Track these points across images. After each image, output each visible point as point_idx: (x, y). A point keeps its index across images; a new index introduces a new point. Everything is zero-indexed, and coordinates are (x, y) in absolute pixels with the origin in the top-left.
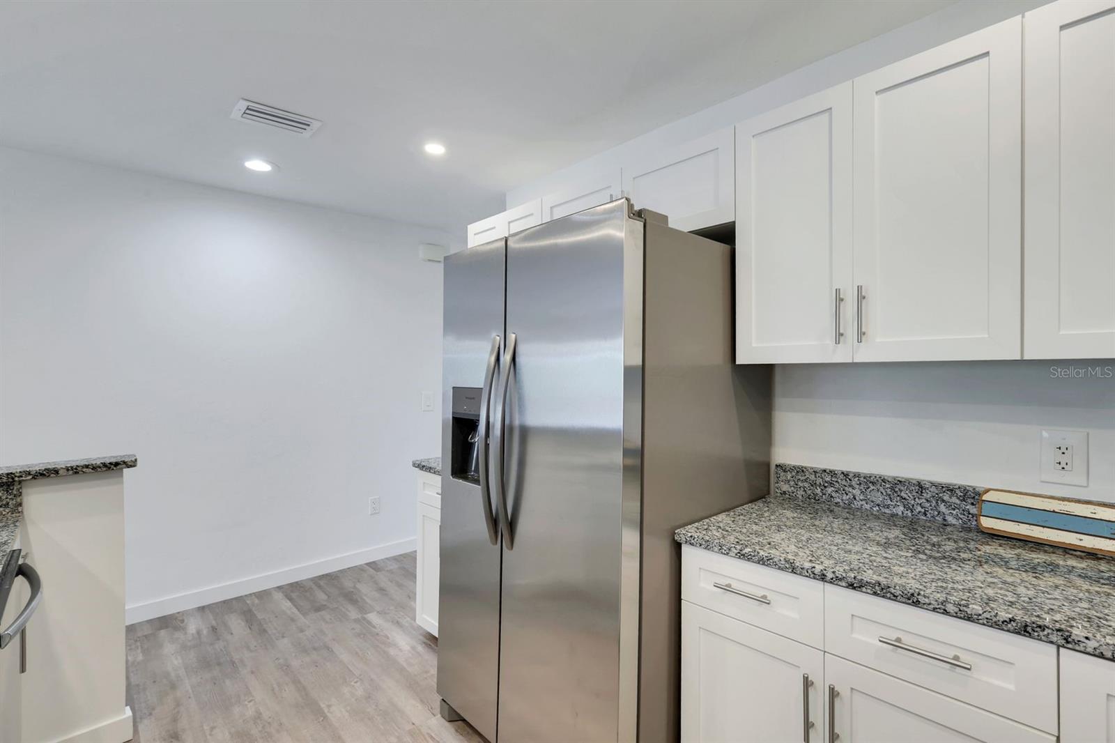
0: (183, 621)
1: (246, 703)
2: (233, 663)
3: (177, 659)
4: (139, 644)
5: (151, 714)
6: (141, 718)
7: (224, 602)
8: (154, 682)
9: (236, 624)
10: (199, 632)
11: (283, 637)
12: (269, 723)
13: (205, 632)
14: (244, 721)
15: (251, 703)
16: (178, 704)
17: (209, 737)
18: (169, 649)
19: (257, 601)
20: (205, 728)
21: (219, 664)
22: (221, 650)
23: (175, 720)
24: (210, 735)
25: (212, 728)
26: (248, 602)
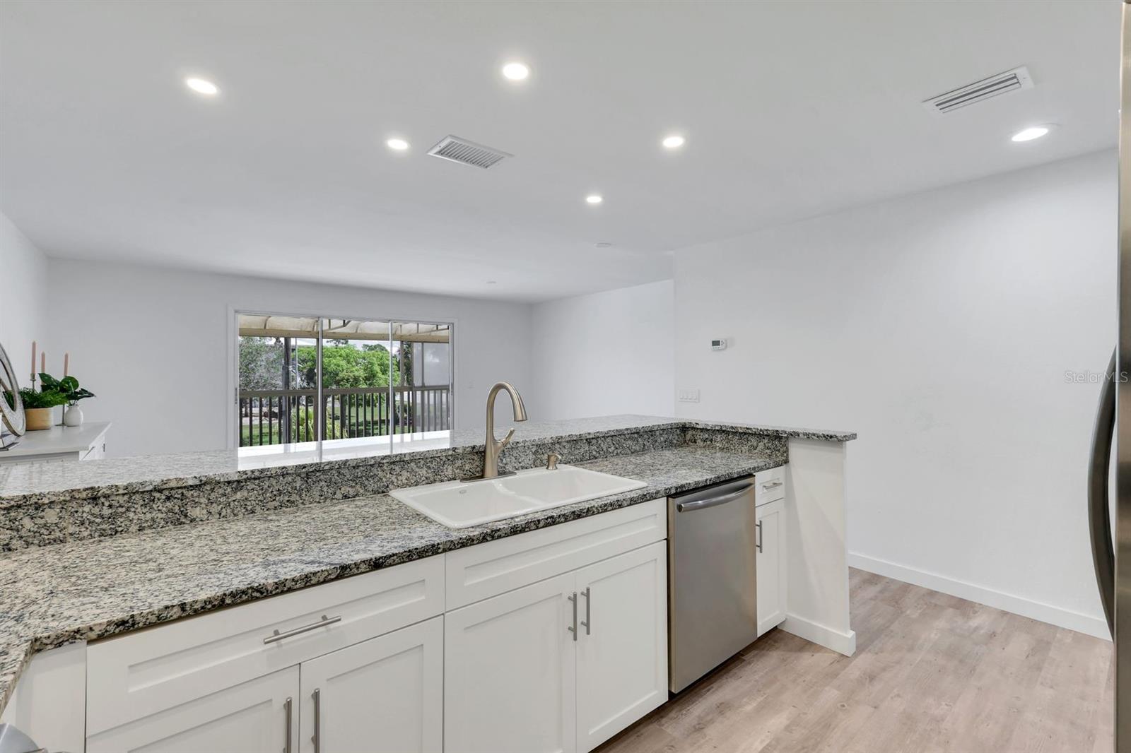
0: (975, 612)
1: (944, 703)
2: (974, 669)
3: (936, 634)
4: (925, 606)
5: (877, 653)
6: (869, 651)
7: (1032, 621)
8: (904, 637)
9: (1019, 645)
10: (976, 629)
11: (1052, 687)
12: (940, 732)
13: (982, 632)
14: (925, 712)
15: (946, 707)
16: (898, 663)
17: (889, 698)
18: (941, 623)
19: (1069, 640)
20: (895, 691)
21: (961, 661)
22: (977, 654)
23: (884, 669)
24: (892, 698)
25: (898, 696)
26: (1058, 635)
